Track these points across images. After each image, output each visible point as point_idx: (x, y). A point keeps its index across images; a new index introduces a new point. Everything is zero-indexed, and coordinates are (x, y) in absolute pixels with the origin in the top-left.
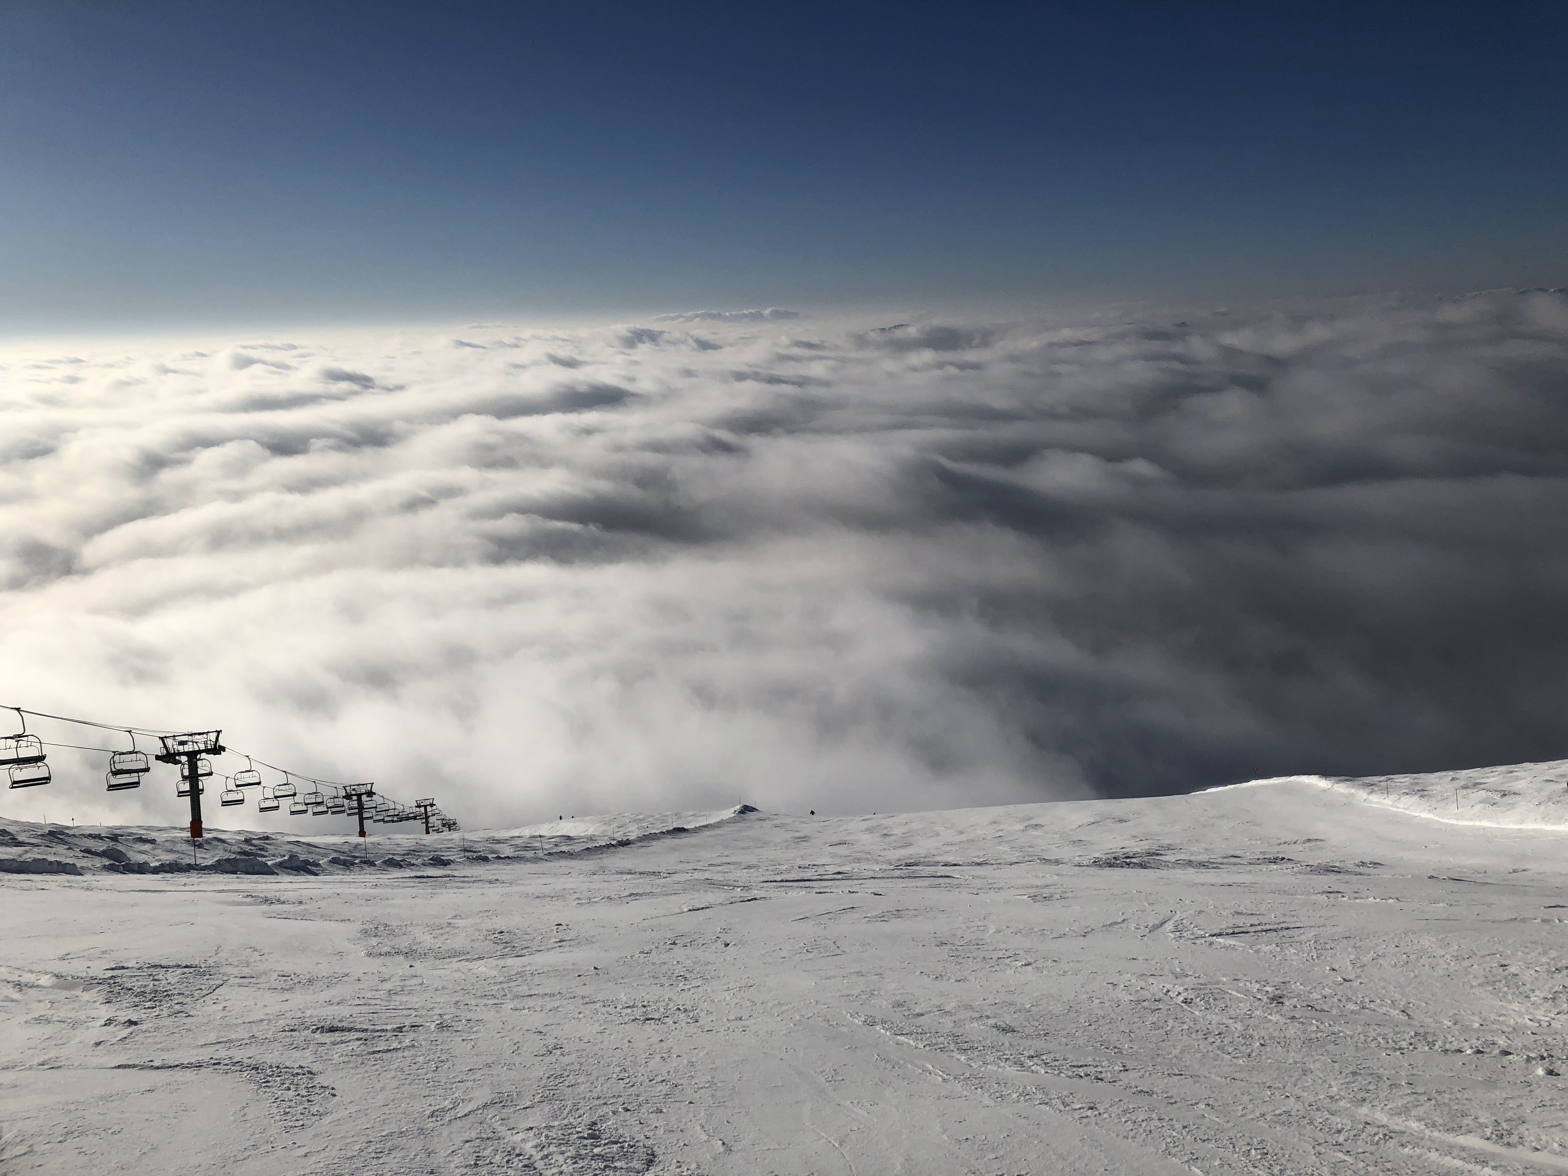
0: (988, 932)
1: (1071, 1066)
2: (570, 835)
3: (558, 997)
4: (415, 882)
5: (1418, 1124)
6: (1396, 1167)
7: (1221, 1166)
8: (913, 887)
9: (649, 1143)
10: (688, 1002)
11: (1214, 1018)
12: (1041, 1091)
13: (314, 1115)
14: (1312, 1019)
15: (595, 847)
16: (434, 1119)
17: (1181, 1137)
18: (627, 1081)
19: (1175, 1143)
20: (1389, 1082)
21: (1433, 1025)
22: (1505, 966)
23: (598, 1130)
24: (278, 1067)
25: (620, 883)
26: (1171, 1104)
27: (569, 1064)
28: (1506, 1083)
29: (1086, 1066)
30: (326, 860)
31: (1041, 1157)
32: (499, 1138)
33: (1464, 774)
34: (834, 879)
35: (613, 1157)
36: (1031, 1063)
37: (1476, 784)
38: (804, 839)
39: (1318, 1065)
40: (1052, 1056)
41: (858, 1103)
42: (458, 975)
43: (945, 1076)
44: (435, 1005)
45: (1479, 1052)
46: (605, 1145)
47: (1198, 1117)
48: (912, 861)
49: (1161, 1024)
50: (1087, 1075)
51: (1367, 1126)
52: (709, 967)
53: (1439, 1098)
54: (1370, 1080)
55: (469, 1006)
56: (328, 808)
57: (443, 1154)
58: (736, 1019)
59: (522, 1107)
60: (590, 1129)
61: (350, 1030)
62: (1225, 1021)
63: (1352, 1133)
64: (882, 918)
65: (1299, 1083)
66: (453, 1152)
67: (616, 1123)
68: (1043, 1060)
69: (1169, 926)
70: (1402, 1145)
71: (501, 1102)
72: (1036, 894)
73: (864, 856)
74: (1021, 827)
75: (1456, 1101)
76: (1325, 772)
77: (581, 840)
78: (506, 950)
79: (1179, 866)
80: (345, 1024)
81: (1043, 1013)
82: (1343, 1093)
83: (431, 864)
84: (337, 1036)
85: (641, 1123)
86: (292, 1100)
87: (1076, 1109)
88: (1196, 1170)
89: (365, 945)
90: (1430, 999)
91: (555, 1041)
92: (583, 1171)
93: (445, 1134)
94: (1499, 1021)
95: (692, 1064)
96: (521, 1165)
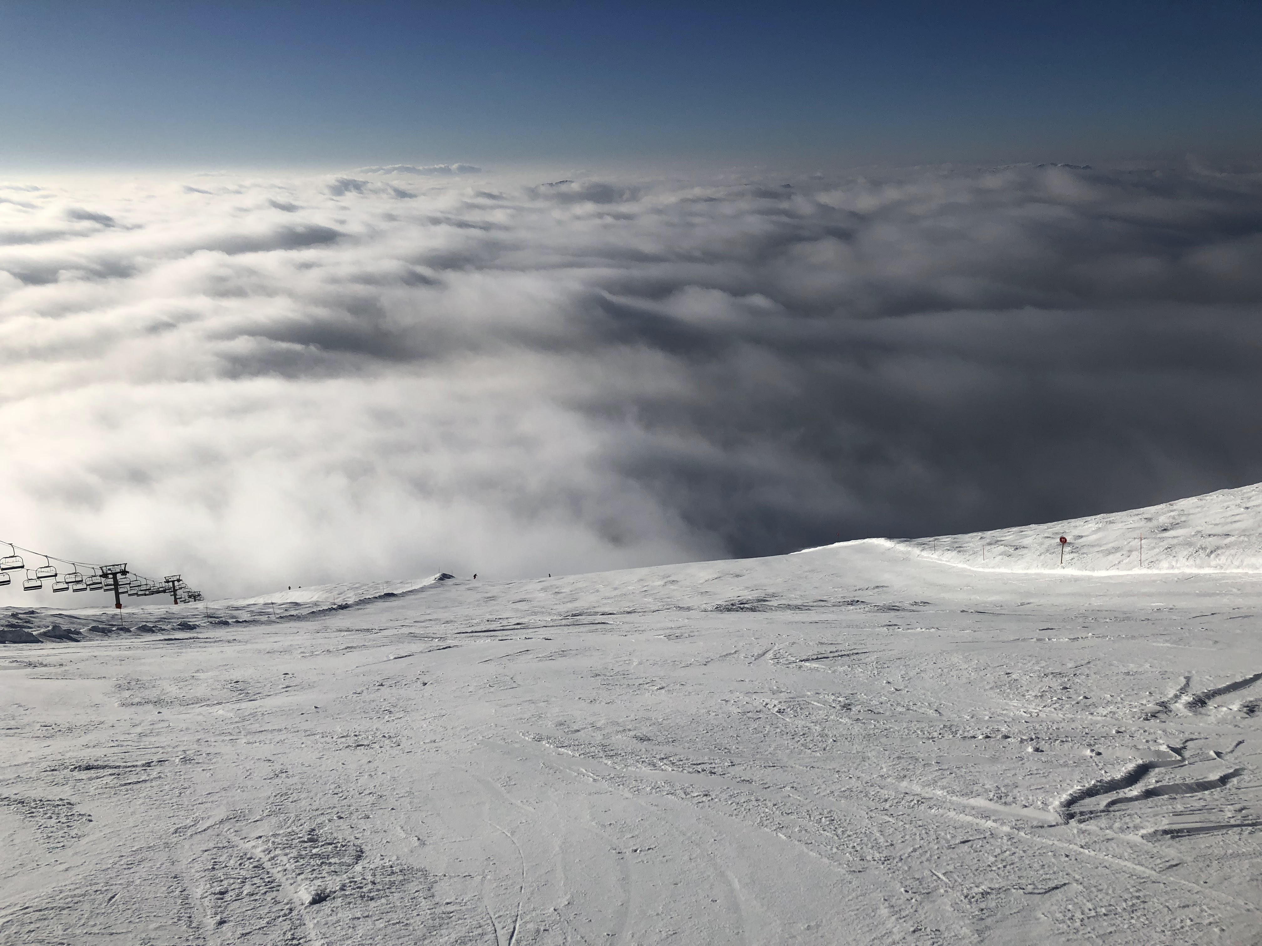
0: (632, 664)
1: (692, 764)
2: (298, 602)
3: (284, 731)
4: (163, 644)
5: (942, 792)
6: (925, 823)
7: (800, 831)
8: (576, 632)
9: (358, 842)
10: (392, 730)
11: (800, 723)
12: (669, 784)
13: (73, 837)
14: (871, 720)
15: (320, 610)
16: (177, 835)
17: (772, 813)
18: (340, 795)
19: (767, 817)
20: (923, 763)
21: (957, 719)
22: (1009, 673)
23: (316, 835)
24: (41, 801)
25: (338, 639)
26: (766, 788)
27: (293, 785)
28: (1006, 759)
29: (703, 763)
30: (86, 628)
31: (667, 834)
32: (233, 847)
33: (989, 534)
34: (514, 629)
35: (328, 856)
36: (662, 764)
37: (998, 541)
38: (492, 598)
39: (874, 753)
40: (678, 757)
41: (527, 801)
42: (200, 718)
43: (595, 777)
44: (180, 743)
45: (987, 737)
46: (321, 846)
47: (785, 797)
48: (577, 612)
49: (760, 729)
50: (703, 770)
51: (906, 795)
52: (410, 702)
53: (958, 772)
54: (910, 762)
55: (209, 743)
56: (87, 585)
57: (185, 862)
58: (431, 742)
59: (253, 820)
60: (309, 834)
61: (104, 767)
62: (808, 724)
63: (895, 801)
64: (550, 658)
65: (860, 767)
66: (194, 860)
67: (331, 829)
68: (671, 761)
69: (770, 655)
70: (930, 807)
71: (236, 817)
72: (670, 634)
73: (539, 610)
74: (661, 583)
75: (970, 774)
76: (890, 536)
77: (307, 606)
78: (241, 696)
79: (781, 609)
80: (100, 763)
81: (672, 725)
82: (890, 773)
83: (179, 629)
84: (92, 774)
85: (352, 828)
86: (53, 827)
87: (694, 797)
88: (781, 835)
89: (118, 698)
90: (956, 701)
91: (282, 766)
92: (303, 868)
93: (187, 847)
94: (1002, 714)
95: (394, 779)
96: (251, 866)
